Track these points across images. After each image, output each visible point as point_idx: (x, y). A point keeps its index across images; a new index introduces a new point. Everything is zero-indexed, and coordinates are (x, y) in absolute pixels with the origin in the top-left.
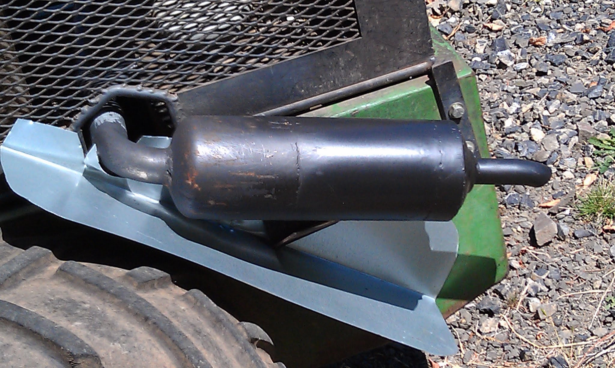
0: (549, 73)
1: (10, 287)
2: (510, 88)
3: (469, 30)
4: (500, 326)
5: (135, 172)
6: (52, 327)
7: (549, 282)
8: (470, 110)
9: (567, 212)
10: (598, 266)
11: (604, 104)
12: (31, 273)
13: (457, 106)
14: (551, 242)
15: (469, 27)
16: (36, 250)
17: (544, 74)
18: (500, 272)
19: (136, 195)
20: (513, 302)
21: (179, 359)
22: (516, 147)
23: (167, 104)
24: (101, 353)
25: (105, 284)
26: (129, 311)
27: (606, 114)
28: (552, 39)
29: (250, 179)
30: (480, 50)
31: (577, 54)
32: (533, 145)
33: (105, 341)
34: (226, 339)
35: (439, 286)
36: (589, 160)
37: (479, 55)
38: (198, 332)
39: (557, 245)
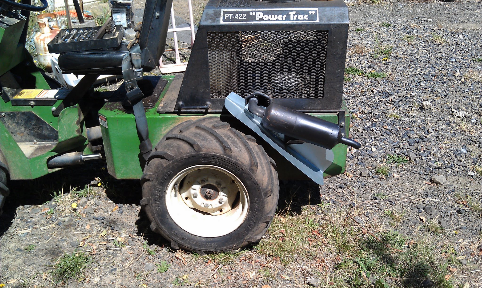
0: (385, 136)
1: (217, 129)
2: (372, 136)
3: (368, 119)
4: (342, 192)
5: (255, 112)
6: (223, 139)
7: (360, 185)
8: (346, 125)
9: (373, 171)
10: (375, 186)
11: (396, 147)
12: (223, 128)
13: (343, 123)
14: (365, 176)
15: (368, 118)
16: (226, 123)
17: (383, 136)
18: (343, 171)
19: (255, 120)
20: (349, 187)
21: (250, 157)
22: (366, 151)
23: (269, 99)
24: (232, 149)
25: (239, 135)
26: (242, 142)
27: (395, 150)
28: (390, 127)
29: (282, 122)
30: (368, 125)
31: (394, 133)
32: (372, 152)
33: (234, 147)
34: (264, 158)
35: (325, 170)
36: (385, 160)
37: (367, 126)
38: (257, 154)
39: (367, 178)
